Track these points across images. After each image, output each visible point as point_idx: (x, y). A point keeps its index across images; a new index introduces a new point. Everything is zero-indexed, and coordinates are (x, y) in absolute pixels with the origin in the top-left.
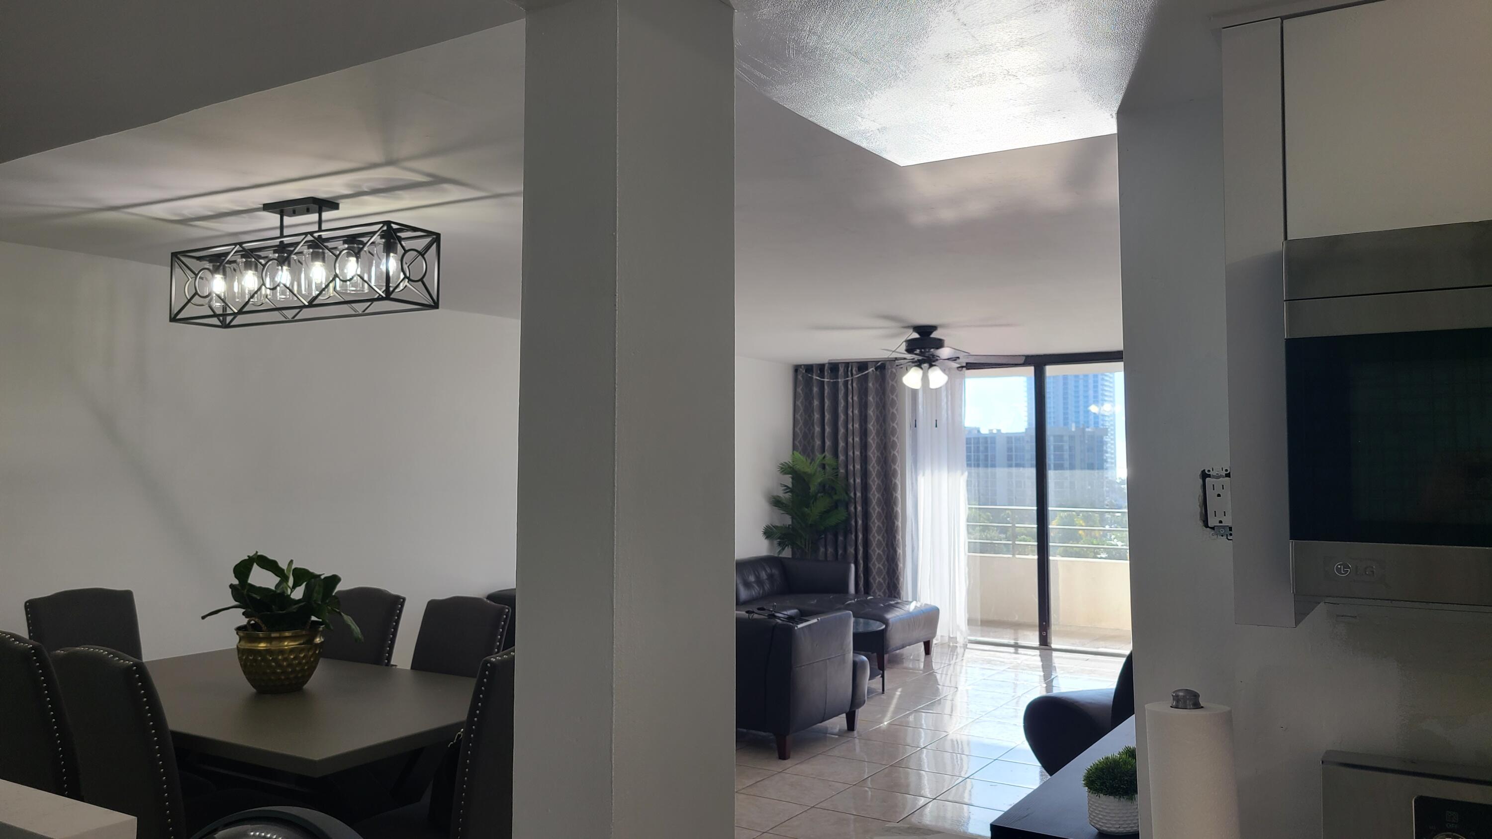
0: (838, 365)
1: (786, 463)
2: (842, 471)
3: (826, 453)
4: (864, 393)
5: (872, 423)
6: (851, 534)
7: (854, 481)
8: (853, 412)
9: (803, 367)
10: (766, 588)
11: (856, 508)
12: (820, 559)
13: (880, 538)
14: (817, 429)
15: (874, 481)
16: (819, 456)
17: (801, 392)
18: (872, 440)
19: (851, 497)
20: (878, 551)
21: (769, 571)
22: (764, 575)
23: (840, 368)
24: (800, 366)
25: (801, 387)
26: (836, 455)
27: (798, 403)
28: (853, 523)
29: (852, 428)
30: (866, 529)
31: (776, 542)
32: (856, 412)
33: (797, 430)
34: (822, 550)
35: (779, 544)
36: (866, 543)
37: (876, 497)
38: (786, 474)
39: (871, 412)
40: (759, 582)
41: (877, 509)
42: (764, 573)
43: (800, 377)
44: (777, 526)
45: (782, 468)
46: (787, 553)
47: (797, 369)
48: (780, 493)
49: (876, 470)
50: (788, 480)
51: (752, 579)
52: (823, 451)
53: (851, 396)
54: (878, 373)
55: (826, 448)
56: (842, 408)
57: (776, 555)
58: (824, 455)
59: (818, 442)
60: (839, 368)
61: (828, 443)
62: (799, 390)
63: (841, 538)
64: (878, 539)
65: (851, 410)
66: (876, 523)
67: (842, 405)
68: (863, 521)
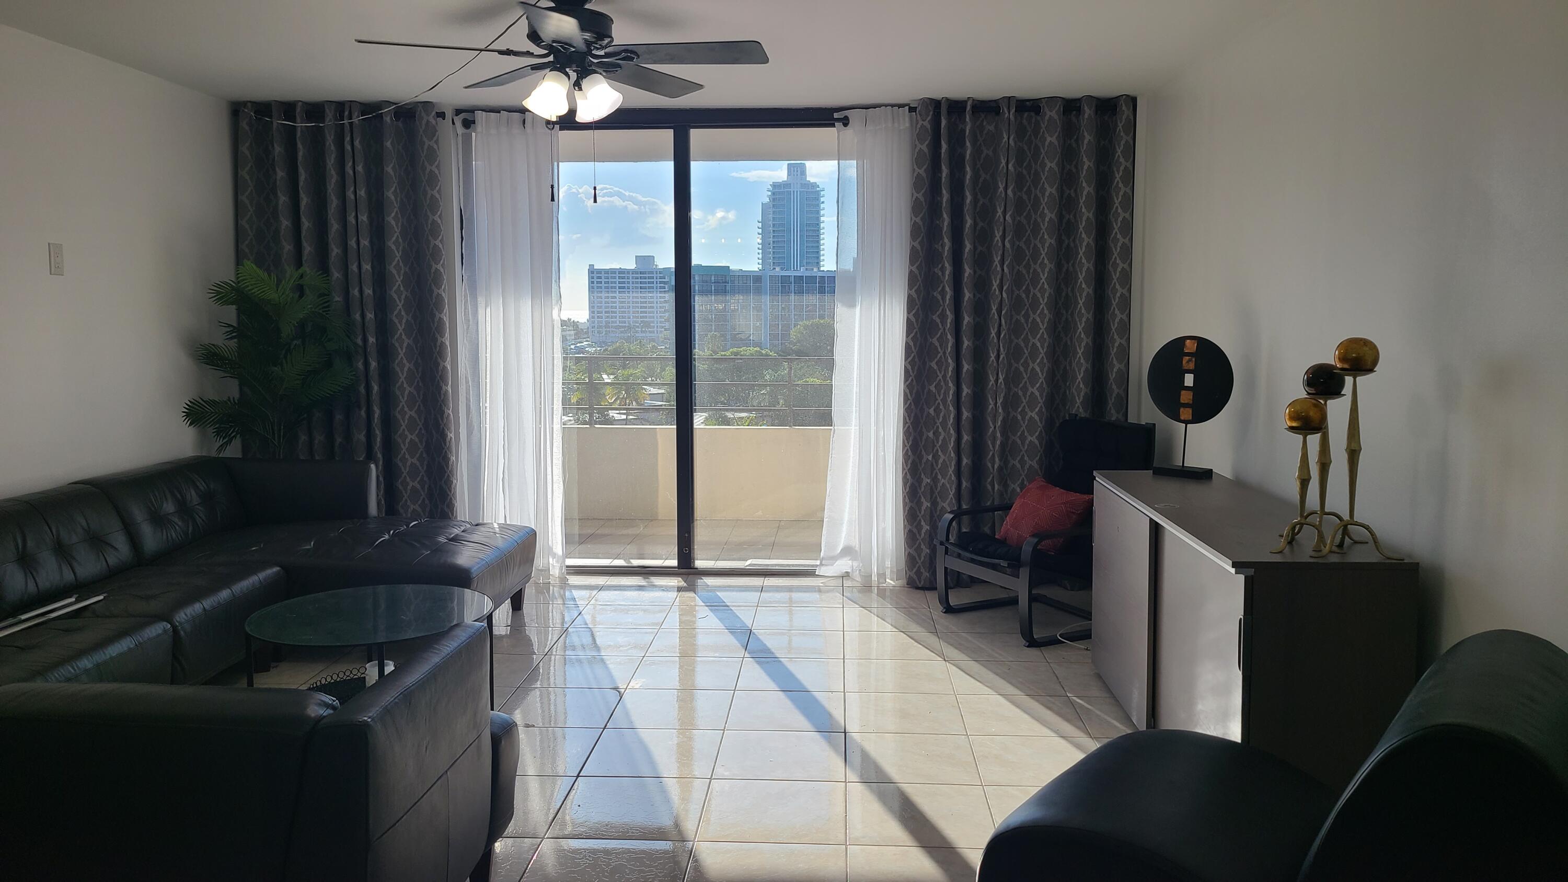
0: (324, 105)
1: (226, 283)
2: (338, 298)
3: (306, 268)
4: (375, 161)
5: (393, 215)
6: (359, 408)
7: (363, 316)
8: (355, 193)
9: (249, 104)
10: (199, 521)
11: (366, 364)
12: (302, 457)
13: (413, 413)
14: (285, 223)
15: (399, 316)
16: (289, 270)
17: (247, 153)
18: (394, 244)
19: (356, 344)
20: (410, 437)
21: (202, 486)
22: (193, 497)
23: (327, 111)
24: (244, 104)
25: (247, 144)
26: (323, 266)
27: (244, 173)
28: (362, 389)
29: (354, 222)
30: (388, 399)
31: (211, 430)
32: (362, 193)
33: (244, 223)
34: (303, 438)
35: (218, 433)
36: (388, 423)
37: (405, 345)
38: (227, 303)
39: (390, 193)
40: (184, 509)
41: (407, 365)
42: (193, 493)
43: (244, 125)
44: (214, 401)
45: (218, 293)
46: (233, 451)
47: (237, 109)
48: (219, 339)
49: (403, 297)
50: (230, 314)
51: (169, 507)
52: (299, 264)
53: (350, 164)
54: (400, 124)
55: (304, 258)
56: (332, 186)
57: (214, 454)
58: (300, 271)
59: (288, 247)
60: (324, 111)
61: (308, 249)
62: (244, 149)
63: (339, 417)
64: (411, 417)
65: (352, 189)
66: (405, 389)
67: (334, 180)
68: (380, 386)
